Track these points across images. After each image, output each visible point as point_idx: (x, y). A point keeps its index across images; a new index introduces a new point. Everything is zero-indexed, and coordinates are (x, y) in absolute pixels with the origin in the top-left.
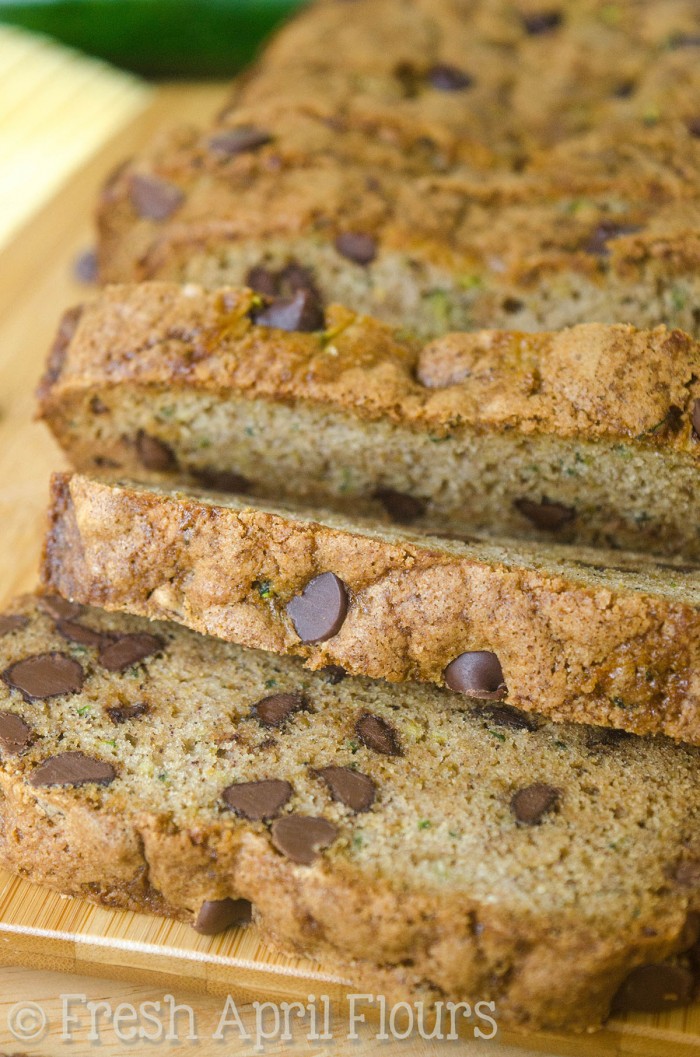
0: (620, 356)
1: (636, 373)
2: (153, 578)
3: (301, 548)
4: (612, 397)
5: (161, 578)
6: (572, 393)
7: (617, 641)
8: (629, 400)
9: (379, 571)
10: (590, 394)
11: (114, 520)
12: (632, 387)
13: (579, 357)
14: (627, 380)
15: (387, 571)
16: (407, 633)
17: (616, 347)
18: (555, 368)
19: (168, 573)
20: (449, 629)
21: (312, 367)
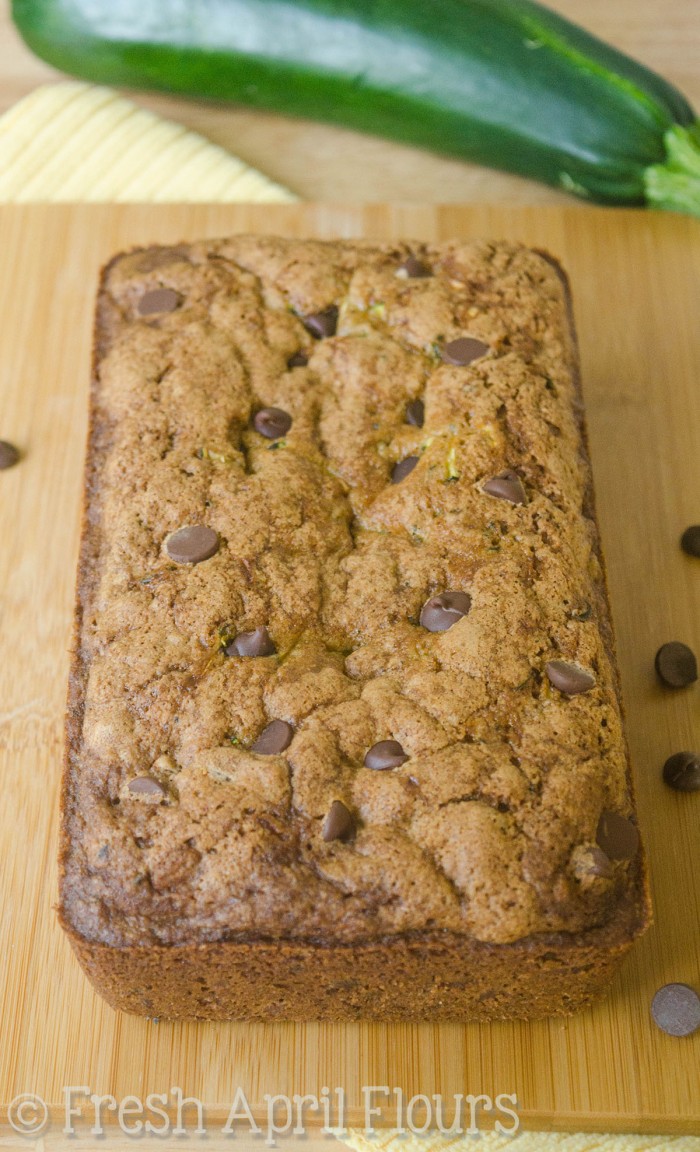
0: (491, 641)
1: (504, 649)
2: (152, 754)
3: (255, 704)
4: (493, 665)
5: (159, 752)
6: (466, 667)
7: (471, 710)
8: (505, 666)
9: (309, 707)
10: (479, 666)
11: (122, 723)
12: (506, 658)
13: (463, 645)
14: (500, 654)
15: (314, 708)
16: (336, 733)
17: (486, 636)
18: (449, 654)
19: (164, 748)
20: (362, 725)
21: (280, 673)
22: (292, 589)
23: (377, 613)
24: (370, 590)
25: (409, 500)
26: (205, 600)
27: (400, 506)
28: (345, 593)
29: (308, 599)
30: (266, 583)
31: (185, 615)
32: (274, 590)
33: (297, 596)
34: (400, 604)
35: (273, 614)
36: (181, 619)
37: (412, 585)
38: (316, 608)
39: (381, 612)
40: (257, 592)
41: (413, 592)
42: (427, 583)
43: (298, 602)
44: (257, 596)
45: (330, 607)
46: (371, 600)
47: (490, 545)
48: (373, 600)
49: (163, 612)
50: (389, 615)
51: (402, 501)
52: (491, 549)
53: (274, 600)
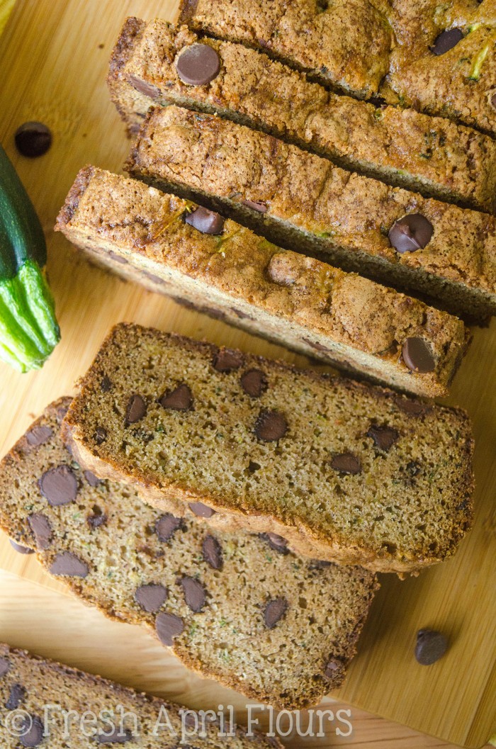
0: (375, 306)
1: (381, 318)
4: (364, 329)
6: (345, 320)
8: (373, 333)
10: (354, 325)
12: (377, 327)
13: (354, 300)
14: (375, 322)
17: (375, 300)
18: (340, 301)
21: (210, 263)
22: (304, 173)
23: (359, 215)
24: (362, 193)
25: (433, 82)
26: (231, 164)
27: (424, 84)
28: (344, 187)
29: (312, 187)
30: (286, 159)
31: (212, 171)
32: (290, 168)
33: (304, 182)
34: (379, 214)
35: (280, 192)
36: (208, 173)
37: (396, 199)
38: (315, 197)
39: (362, 216)
40: (275, 167)
41: (395, 206)
42: (409, 201)
43: (303, 187)
44: (274, 172)
45: (326, 197)
46: (359, 202)
47: (424, 152)
48: (361, 202)
49: (198, 159)
50: (368, 221)
51: (427, 81)
52: (424, 155)
53: (285, 179)
